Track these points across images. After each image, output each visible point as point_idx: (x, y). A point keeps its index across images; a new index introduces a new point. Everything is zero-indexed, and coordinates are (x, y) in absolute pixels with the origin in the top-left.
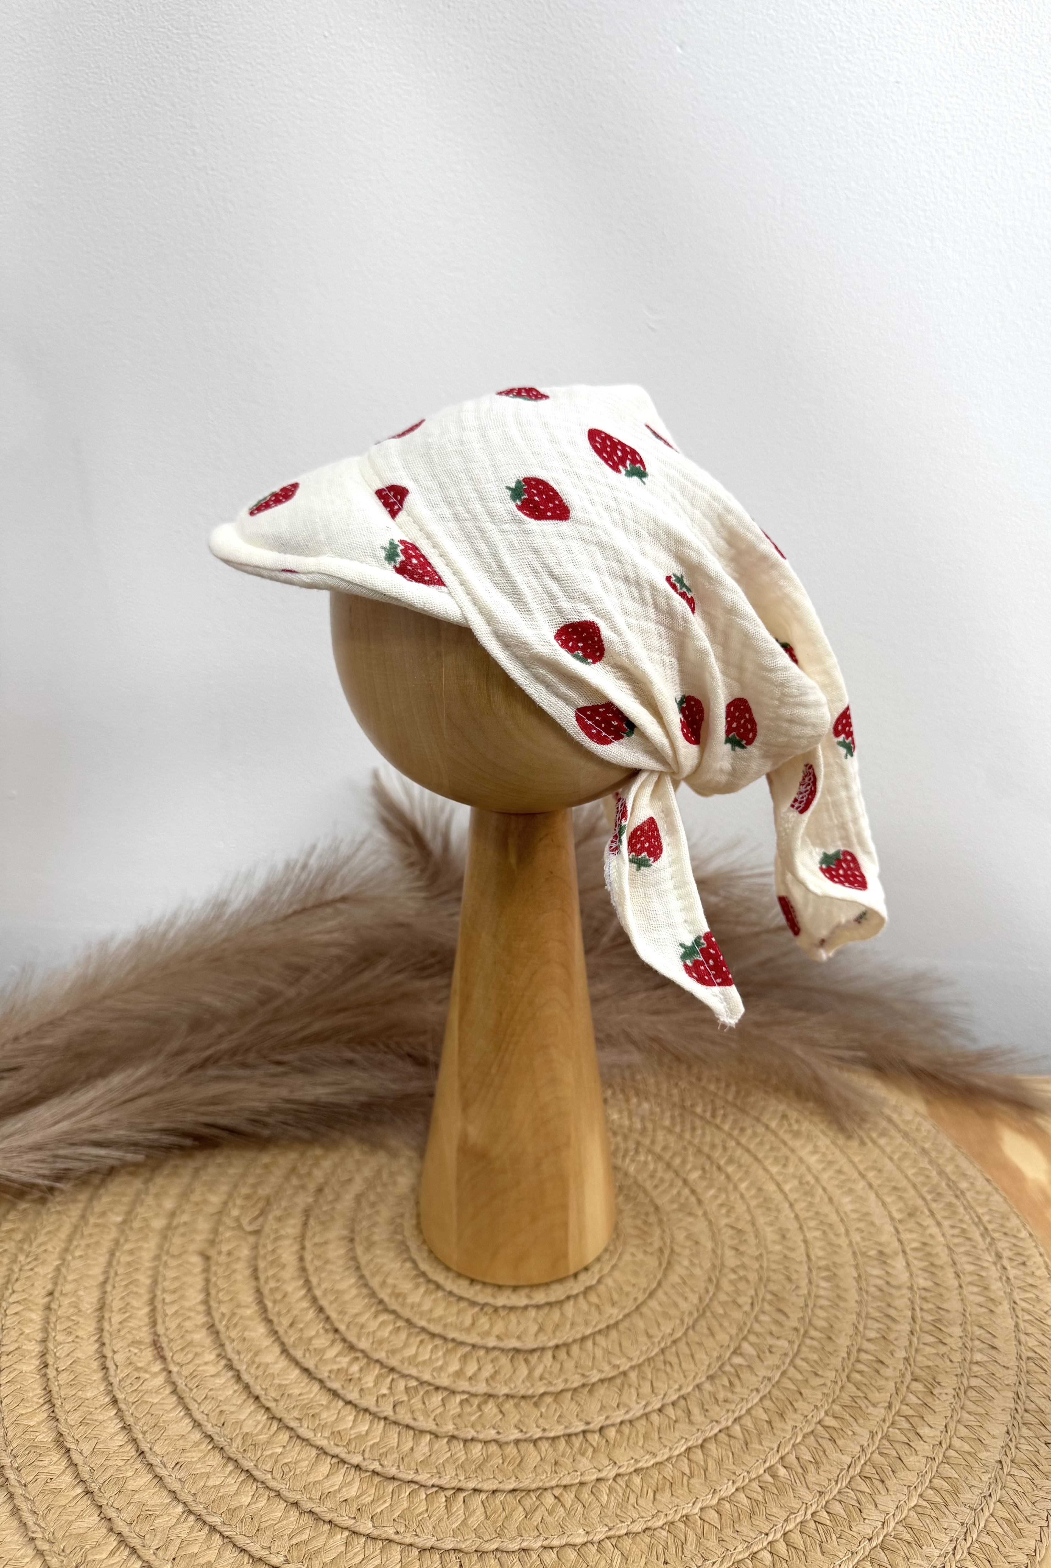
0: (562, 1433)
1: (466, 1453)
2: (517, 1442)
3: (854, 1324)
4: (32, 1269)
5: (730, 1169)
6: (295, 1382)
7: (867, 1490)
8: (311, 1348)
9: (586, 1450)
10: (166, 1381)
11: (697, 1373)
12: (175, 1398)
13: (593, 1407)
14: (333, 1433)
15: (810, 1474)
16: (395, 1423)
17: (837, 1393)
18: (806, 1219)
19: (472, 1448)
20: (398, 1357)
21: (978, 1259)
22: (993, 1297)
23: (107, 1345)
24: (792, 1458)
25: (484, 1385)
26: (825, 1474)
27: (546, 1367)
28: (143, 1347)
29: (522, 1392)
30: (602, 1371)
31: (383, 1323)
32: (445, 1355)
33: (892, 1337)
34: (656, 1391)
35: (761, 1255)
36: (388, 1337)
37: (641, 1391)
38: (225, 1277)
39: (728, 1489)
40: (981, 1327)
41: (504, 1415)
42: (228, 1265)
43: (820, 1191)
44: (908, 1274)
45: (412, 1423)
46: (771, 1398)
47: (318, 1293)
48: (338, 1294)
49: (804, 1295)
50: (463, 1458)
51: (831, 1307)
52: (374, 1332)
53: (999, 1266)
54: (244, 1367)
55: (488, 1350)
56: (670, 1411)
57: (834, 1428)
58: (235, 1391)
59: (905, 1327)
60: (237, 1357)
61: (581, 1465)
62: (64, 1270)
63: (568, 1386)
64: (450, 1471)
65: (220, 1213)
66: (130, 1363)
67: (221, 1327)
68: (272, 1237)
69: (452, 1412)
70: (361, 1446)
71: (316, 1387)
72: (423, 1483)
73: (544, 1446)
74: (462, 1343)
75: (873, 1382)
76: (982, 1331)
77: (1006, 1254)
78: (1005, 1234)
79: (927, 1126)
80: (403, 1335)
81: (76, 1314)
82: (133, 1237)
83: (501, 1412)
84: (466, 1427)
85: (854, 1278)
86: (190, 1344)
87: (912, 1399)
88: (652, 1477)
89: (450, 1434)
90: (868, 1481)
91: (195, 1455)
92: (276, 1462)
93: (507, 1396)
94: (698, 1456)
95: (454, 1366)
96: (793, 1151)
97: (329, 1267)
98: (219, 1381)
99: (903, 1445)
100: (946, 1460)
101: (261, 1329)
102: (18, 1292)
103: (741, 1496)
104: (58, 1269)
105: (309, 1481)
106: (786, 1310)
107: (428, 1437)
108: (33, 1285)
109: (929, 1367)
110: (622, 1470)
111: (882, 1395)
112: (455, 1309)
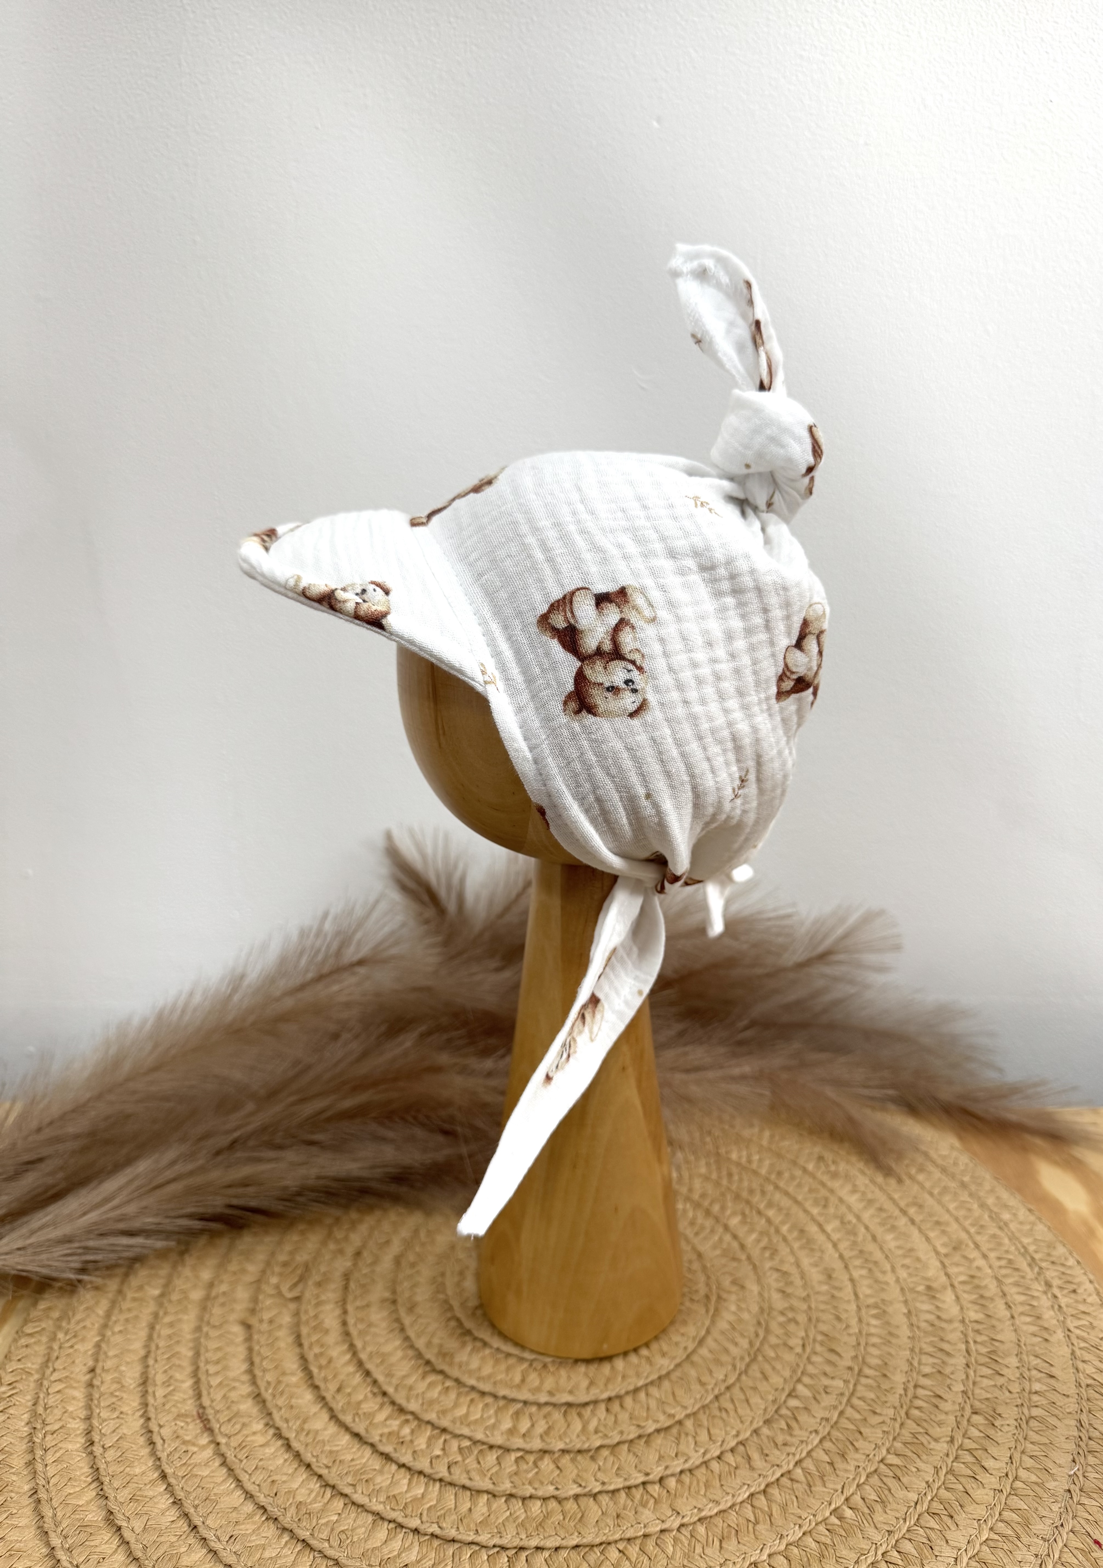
0: (621, 1486)
1: (525, 1511)
2: (576, 1497)
3: (908, 1360)
4: (72, 1347)
5: (771, 1213)
6: (346, 1449)
7: (937, 1527)
8: (360, 1412)
9: (647, 1502)
10: (214, 1454)
11: (753, 1418)
12: (225, 1470)
13: (651, 1457)
14: (388, 1497)
15: (876, 1513)
16: (451, 1484)
17: (897, 1430)
18: (850, 1258)
19: (531, 1505)
20: (449, 1417)
21: (1028, 1289)
22: (1046, 1326)
23: (153, 1420)
24: (857, 1498)
25: (539, 1441)
26: (893, 1513)
27: (600, 1420)
28: (189, 1420)
29: (578, 1446)
30: (658, 1421)
31: (431, 1385)
32: (496, 1413)
33: (948, 1370)
34: (713, 1438)
35: (808, 1296)
36: (438, 1398)
37: (698, 1439)
38: (267, 1345)
39: (795, 1534)
40: (1037, 1356)
41: (561, 1471)
42: (270, 1332)
43: (863, 1230)
44: (958, 1308)
45: (468, 1483)
46: (831, 1440)
47: (363, 1356)
48: (384, 1357)
49: (855, 1334)
50: (523, 1516)
51: (884, 1344)
52: (423, 1393)
53: (1050, 1295)
54: (294, 1435)
55: (540, 1405)
56: (729, 1458)
57: (898, 1466)
58: (286, 1460)
59: (960, 1361)
60: (285, 1425)
61: (644, 1517)
62: (104, 1345)
63: (624, 1437)
64: (511, 1530)
65: (259, 1281)
66: (178, 1437)
67: (267, 1395)
68: (313, 1302)
69: (508, 1470)
70: (418, 1508)
71: (368, 1451)
72: (485, 1544)
73: (604, 1499)
74: (514, 1400)
75: (933, 1417)
76: (1039, 1361)
77: (1056, 1282)
78: (1053, 1263)
79: (964, 1159)
80: (453, 1395)
81: (119, 1390)
82: (171, 1309)
83: (558, 1467)
84: (523, 1484)
85: (904, 1314)
86: (237, 1414)
87: (974, 1432)
88: (716, 1526)
89: (508, 1492)
90: (937, 1517)
91: (248, 1528)
92: (332, 1530)
93: (564, 1451)
94: (761, 1501)
95: (507, 1424)
96: (832, 1191)
97: (373, 1330)
98: (269, 1451)
99: (969, 1479)
100: (1014, 1492)
101: (308, 1396)
102: (59, 1370)
103: (809, 1541)
104: (98, 1346)
105: (367, 1547)
106: (838, 1349)
107: (485, 1497)
108: (73, 1362)
109: (987, 1399)
110: (685, 1520)
111: (943, 1429)
112: (503, 1367)
